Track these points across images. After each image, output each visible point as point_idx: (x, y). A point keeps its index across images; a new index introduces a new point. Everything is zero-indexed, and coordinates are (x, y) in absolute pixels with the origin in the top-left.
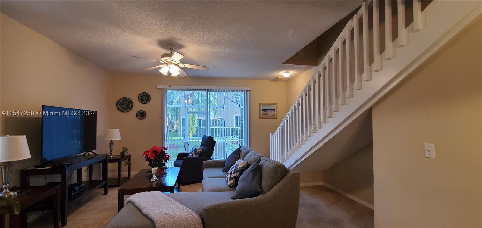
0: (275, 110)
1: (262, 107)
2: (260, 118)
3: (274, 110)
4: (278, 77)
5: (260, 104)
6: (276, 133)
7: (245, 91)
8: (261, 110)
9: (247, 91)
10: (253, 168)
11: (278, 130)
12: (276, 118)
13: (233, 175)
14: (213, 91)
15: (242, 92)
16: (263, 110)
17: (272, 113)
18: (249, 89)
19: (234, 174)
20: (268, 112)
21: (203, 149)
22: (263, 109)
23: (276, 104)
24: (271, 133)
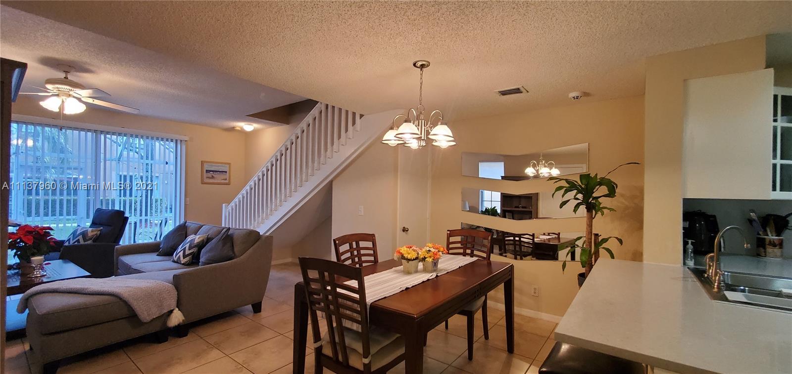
0: (228, 172)
1: (206, 167)
2: (203, 183)
3: (226, 172)
4: (234, 127)
5: (202, 163)
6: (233, 204)
7: (176, 140)
8: (205, 171)
9: (181, 141)
10: (222, 237)
11: (236, 200)
12: (228, 184)
13: (187, 252)
14: (114, 134)
15: (172, 141)
16: (208, 171)
17: (223, 176)
18: (186, 138)
19: (189, 250)
20: (216, 175)
21: (101, 230)
22: (208, 169)
23: (229, 164)
24: (224, 205)
